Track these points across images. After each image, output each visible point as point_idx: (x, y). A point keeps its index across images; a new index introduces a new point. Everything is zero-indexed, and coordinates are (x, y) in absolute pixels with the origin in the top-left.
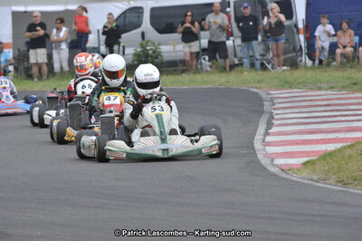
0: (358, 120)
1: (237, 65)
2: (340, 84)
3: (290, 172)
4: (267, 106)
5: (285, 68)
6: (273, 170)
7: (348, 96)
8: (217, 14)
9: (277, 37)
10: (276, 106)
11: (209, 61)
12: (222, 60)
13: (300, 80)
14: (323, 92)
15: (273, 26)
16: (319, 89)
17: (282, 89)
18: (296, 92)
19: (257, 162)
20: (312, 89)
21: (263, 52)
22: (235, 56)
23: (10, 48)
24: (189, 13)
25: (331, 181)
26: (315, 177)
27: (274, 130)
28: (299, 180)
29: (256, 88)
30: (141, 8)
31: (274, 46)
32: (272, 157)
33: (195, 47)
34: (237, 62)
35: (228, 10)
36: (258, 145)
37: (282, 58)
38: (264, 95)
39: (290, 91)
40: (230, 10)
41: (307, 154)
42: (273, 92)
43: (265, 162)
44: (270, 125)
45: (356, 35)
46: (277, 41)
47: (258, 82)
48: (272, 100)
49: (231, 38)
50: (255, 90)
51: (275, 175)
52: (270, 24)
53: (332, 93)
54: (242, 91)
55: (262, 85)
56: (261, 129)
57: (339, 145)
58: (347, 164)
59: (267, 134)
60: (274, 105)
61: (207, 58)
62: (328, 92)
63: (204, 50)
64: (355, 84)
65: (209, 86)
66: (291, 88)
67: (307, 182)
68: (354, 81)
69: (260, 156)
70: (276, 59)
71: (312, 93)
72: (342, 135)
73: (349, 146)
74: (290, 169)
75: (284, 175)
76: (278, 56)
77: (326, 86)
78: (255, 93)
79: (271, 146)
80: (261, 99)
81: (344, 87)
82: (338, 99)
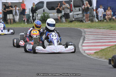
0: (112, 39)
1: (74, 21)
3: (90, 55)
4: (83, 34)
5: (89, 22)
7: (109, 31)
13: (94, 26)
14: (101, 30)
16: (100, 29)
18: (92, 30)
19: (80, 52)
20: (98, 29)
21: (82, 17)
22: (73, 18)
23: (1, 14)
24: (59, 4)
25: (103, 58)
26: (98, 57)
27: (85, 41)
28: (93, 58)
29: (80, 28)
30: (43, 2)
31: (86, 15)
32: (84, 50)
35: (71, 3)
36: (80, 46)
37: (88, 19)
38: (82, 30)
39: (91, 29)
41: (96, 49)
42: (85, 30)
43: (82, 52)
44: (84, 40)
45: (112, 12)
46: (87, 13)
47: (81, 26)
49: (72, 12)
50: (80, 29)
51: (85, 56)
52: (85, 8)
53: (104, 30)
54: (75, 29)
55: (82, 27)
56: (81, 41)
57: (106, 47)
58: (108, 53)
59: (83, 43)
60: (85, 33)
61: (64, 18)
62: (103, 30)
63: (63, 16)
65: (65, 27)
66: (91, 28)
68: (111, 27)
69: (81, 50)
70: (86, 19)
71: (98, 30)
72: (107, 44)
73: (109, 47)
74: (90, 54)
75: (88, 56)
76: (87, 18)
77: (102, 28)
78: (80, 30)
79: (84, 47)
80: (81, 32)
81: (108, 28)
82: (106, 32)
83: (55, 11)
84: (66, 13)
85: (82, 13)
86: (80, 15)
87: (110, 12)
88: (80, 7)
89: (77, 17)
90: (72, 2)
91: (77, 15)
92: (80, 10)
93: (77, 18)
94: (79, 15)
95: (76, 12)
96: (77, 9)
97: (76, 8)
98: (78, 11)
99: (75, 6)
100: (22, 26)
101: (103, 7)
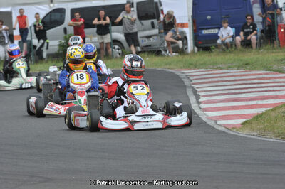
0: (266, 91)
1: (140, 52)
2: (235, 64)
3: (235, 130)
4: (186, 82)
6: (220, 129)
7: (246, 73)
10: (194, 82)
11: (118, 49)
13: (201, 63)
16: (221, 69)
17: (190, 69)
18: (203, 71)
19: (205, 123)
20: (213, 69)
25: (270, 136)
26: (255, 133)
27: (202, 99)
29: (171, 69)
30: (63, 9)
32: (215, 119)
33: (107, 39)
34: (140, 50)
35: (132, 9)
38: (178, 73)
40: (134, 9)
41: (240, 116)
42: (185, 72)
43: (211, 123)
44: (198, 97)
47: (170, 64)
48: (188, 77)
51: (224, 132)
54: (159, 71)
55: (172, 67)
56: (192, 99)
57: (264, 110)
58: (276, 123)
59: (199, 102)
60: (191, 81)
61: (117, 47)
66: (195, 67)
67: (251, 137)
69: (204, 119)
72: (260, 102)
73: (272, 110)
74: (233, 127)
77: (224, 66)
78: (171, 72)
79: (209, 111)
80: (178, 77)
81: (239, 67)
82: (241, 75)
85: (160, 33)
86: (155, 37)
88: (153, 17)
89: (147, 42)
90: (133, 7)
92: (153, 26)
93: (147, 46)
94: (151, 39)
95: (144, 30)
96: (147, 23)
97: (143, 22)
98: (149, 29)
99: (142, 17)
101: (209, 17)
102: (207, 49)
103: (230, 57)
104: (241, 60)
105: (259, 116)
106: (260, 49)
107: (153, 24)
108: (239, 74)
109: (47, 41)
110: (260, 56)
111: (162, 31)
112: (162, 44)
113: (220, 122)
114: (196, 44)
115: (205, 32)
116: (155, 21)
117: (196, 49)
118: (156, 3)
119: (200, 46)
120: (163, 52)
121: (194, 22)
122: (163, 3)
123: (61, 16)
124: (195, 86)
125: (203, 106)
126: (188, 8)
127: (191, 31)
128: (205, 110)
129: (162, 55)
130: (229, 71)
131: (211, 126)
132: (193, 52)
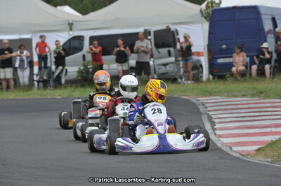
0: (279, 119)
2: (249, 93)
3: (249, 156)
4: (202, 109)
6: (235, 155)
7: (261, 101)
8: (142, 40)
9: (187, 58)
10: (209, 109)
12: (146, 76)
13: (216, 90)
14: (236, 99)
15: (184, 49)
16: (236, 96)
17: (206, 97)
18: (218, 99)
19: (220, 149)
20: (228, 96)
22: (155, 73)
26: (269, 160)
27: (217, 126)
32: (230, 146)
34: (156, 77)
35: (149, 37)
36: (213, 137)
38: (194, 101)
40: (151, 37)
41: (255, 143)
42: (200, 99)
43: (226, 149)
44: (213, 124)
45: (247, 56)
48: (203, 104)
49: (152, 59)
50: (185, 97)
51: (239, 158)
52: (182, 48)
53: (246, 99)
54: (175, 98)
56: (208, 126)
57: (277, 137)
59: (214, 129)
60: (206, 108)
64: (261, 93)
66: (210, 96)
67: (266, 163)
68: (259, 91)
69: (219, 145)
71: (231, 99)
72: (274, 130)
74: (248, 154)
75: (246, 159)
77: (238, 94)
78: (187, 100)
79: (223, 137)
80: (193, 104)
81: (253, 95)
83: (113, 57)
84: (143, 60)
85: (176, 61)
86: (171, 65)
87: (243, 56)
88: (171, 47)
89: (163, 70)
90: (150, 35)
91: (163, 67)
92: (170, 54)
93: (163, 74)
94: (168, 67)
95: (161, 58)
96: (164, 51)
97: (160, 50)
98: (166, 57)
99: (158, 46)
100: (41, 96)
101: (224, 46)
102: (221, 77)
103: (244, 85)
104: (256, 89)
105: (273, 144)
106: (273, 78)
107: (169, 52)
108: (253, 102)
109: (66, 67)
110: (273, 85)
111: (180, 58)
112: (178, 72)
113: (235, 148)
114: (211, 72)
115: (221, 61)
116: (172, 49)
117: (211, 77)
118: (173, 32)
119: (215, 74)
120: (179, 80)
121: (210, 51)
122: (179, 32)
123: (80, 43)
124: (210, 113)
125: (218, 132)
126: (204, 38)
127: (207, 60)
128: (220, 136)
129: (178, 83)
130: (243, 98)
131: (225, 152)
132: (208, 80)
